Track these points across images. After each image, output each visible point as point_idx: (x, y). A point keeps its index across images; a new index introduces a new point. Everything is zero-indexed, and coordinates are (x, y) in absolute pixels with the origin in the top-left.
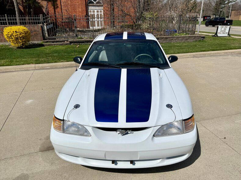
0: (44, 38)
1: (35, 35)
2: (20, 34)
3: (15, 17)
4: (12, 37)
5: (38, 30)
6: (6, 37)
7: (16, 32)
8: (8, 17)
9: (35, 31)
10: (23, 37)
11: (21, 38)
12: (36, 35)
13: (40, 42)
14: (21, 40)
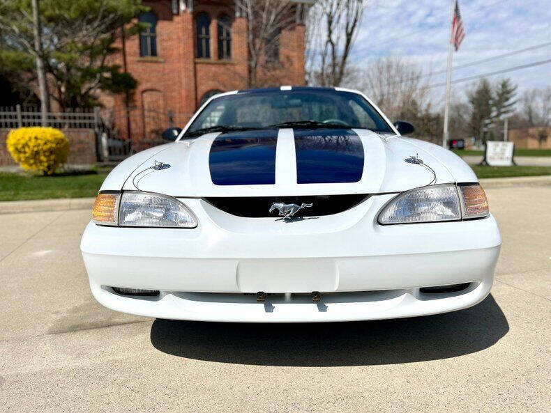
0: (99, 158)
1: (79, 151)
2: (46, 144)
3: (39, 110)
4: (27, 149)
5: (87, 140)
6: (11, 149)
7: (36, 138)
8: (22, 110)
9: (81, 142)
10: (51, 151)
11: (44, 152)
12: (82, 151)
13: (88, 167)
14: (45, 156)
